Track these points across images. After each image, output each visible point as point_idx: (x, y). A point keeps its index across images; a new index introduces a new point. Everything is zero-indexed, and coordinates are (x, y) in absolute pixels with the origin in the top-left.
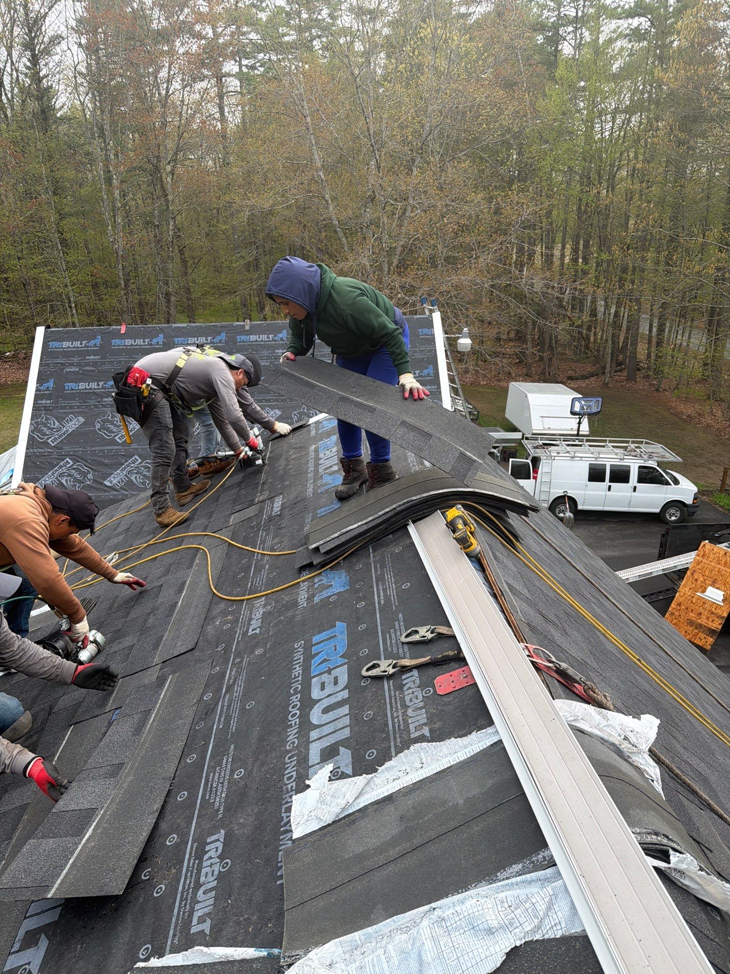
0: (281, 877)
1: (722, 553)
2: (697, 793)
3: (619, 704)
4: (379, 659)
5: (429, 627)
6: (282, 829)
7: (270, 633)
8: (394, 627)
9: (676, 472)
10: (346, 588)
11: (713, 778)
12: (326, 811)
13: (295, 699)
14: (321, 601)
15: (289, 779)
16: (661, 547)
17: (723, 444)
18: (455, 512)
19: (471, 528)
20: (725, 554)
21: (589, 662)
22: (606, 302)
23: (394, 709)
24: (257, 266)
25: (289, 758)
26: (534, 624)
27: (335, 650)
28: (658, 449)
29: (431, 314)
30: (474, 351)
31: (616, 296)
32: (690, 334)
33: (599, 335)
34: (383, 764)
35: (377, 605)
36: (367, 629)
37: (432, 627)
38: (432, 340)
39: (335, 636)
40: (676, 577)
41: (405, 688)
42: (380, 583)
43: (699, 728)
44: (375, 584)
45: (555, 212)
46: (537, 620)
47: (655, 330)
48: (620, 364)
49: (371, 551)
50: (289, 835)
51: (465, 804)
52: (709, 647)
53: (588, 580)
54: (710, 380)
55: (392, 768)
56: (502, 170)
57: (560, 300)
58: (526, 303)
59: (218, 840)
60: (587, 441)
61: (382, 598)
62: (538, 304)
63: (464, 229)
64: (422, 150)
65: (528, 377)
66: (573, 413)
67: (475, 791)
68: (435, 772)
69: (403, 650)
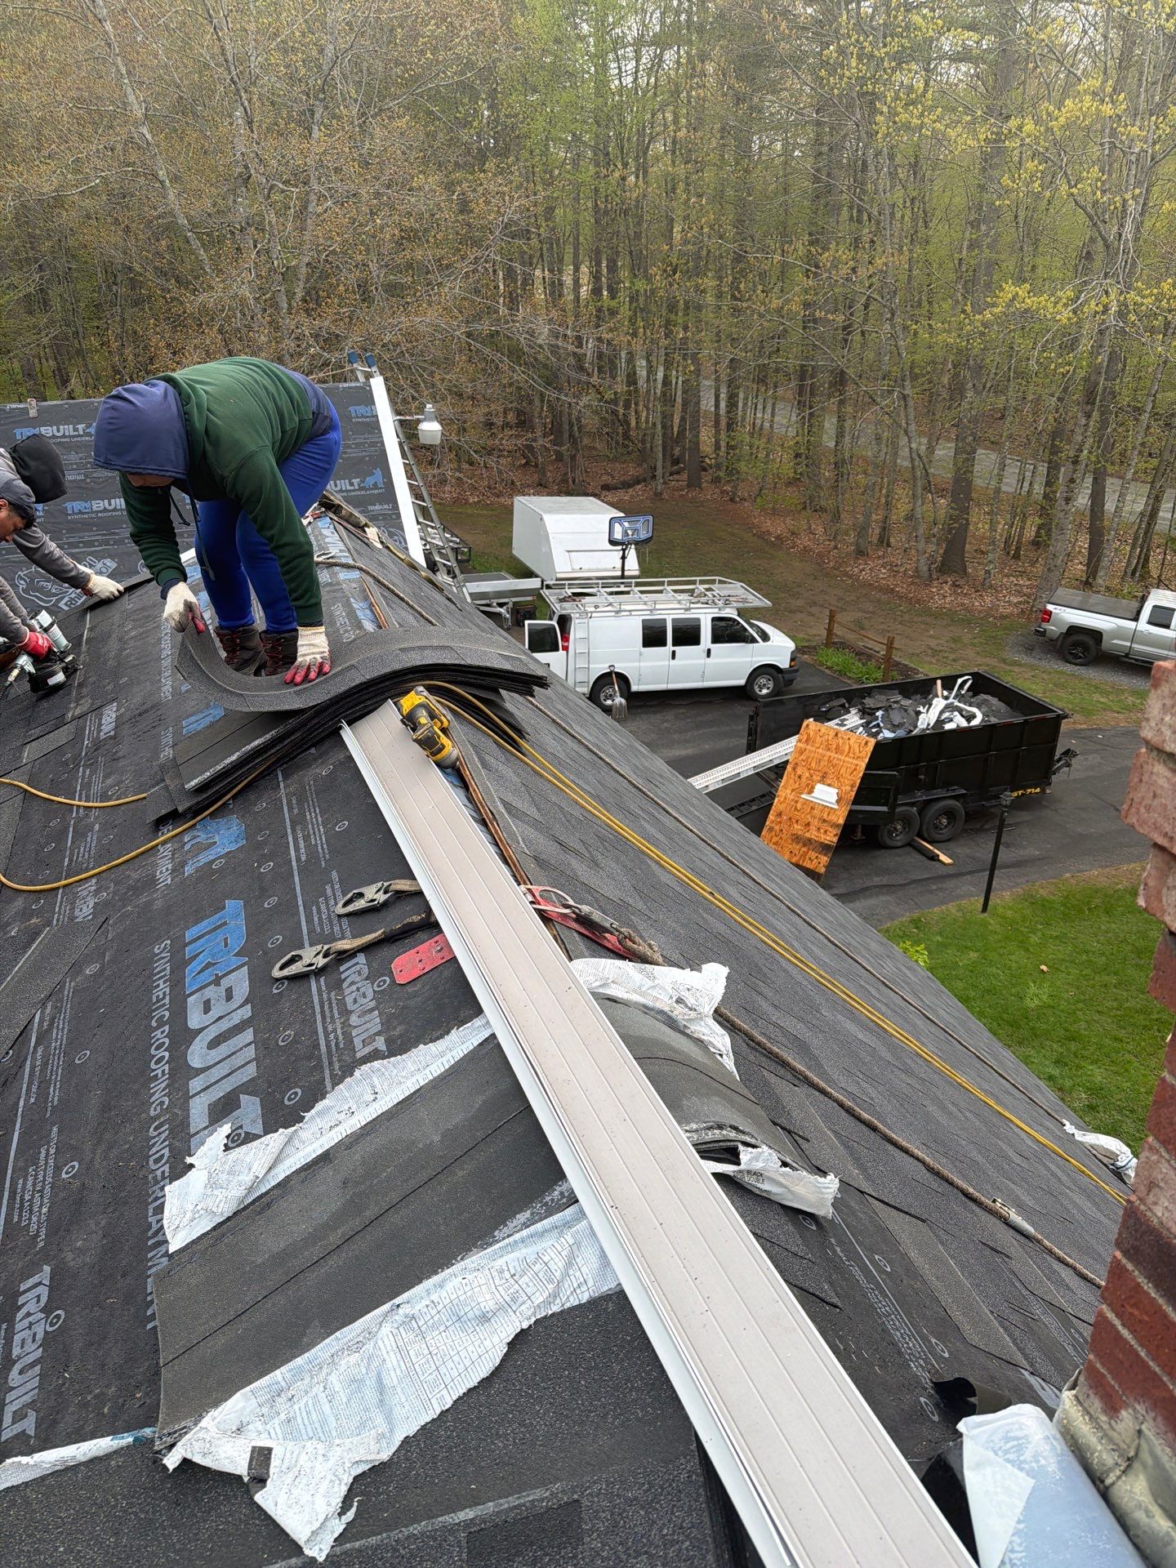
0: (153, 1317)
1: (832, 734)
2: (788, 1065)
3: (675, 956)
4: (301, 947)
5: (380, 884)
6: (150, 1243)
7: (110, 936)
8: (324, 894)
9: (765, 622)
10: (240, 845)
11: (815, 1042)
12: (220, 1197)
13: (161, 1035)
14: (196, 872)
15: (157, 1161)
16: (750, 734)
17: (827, 575)
18: (414, 699)
19: (442, 723)
20: (836, 735)
21: (631, 901)
22: (649, 362)
23: (329, 1020)
24: (45, 303)
25: (156, 1129)
26: (543, 856)
27: (226, 945)
28: (737, 589)
29: (367, 379)
30: (447, 446)
31: (662, 352)
32: (773, 409)
33: (646, 416)
34: (312, 1107)
35: (294, 863)
36: (279, 904)
37: (386, 884)
38: (374, 426)
39: (225, 923)
40: (773, 776)
41: (345, 985)
42: (298, 828)
43: (799, 978)
44: (289, 831)
45: (559, 212)
46: (550, 850)
47: (723, 405)
48: (676, 462)
49: (281, 779)
50: (163, 1249)
51: (442, 1141)
52: (823, 870)
53: (638, 788)
54: (805, 479)
55: (328, 1109)
56: (465, 136)
57: (579, 358)
58: (526, 364)
59: (40, 1283)
60: (638, 584)
61: (303, 851)
62: (545, 366)
63: (409, 237)
64: (325, 91)
65: (543, 487)
66: (613, 542)
67: (457, 1119)
68: (396, 1102)
69: (341, 926)
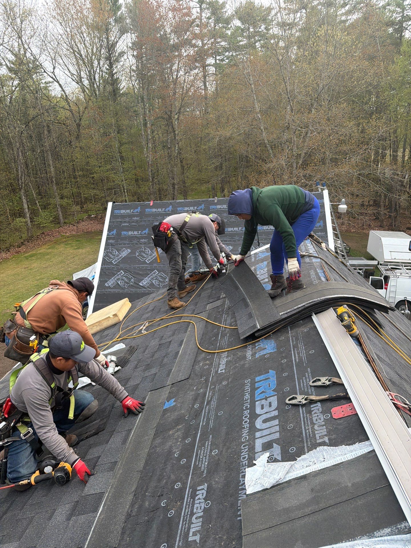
0: (240, 516)
4: (296, 394)
5: (327, 378)
6: (240, 488)
7: (231, 373)
8: (305, 376)
10: (274, 351)
12: (266, 481)
13: (246, 413)
14: (260, 357)
15: (244, 458)
18: (341, 310)
19: (353, 319)
23: (306, 425)
25: (244, 446)
26: (393, 380)
27: (269, 386)
29: (322, 191)
30: (348, 212)
34: (300, 457)
35: (294, 362)
36: (288, 375)
37: (329, 378)
39: (269, 378)
41: (313, 413)
42: (296, 349)
44: (292, 349)
45: (399, 130)
46: (395, 378)
49: (289, 330)
50: (244, 491)
51: (351, 486)
55: (305, 459)
56: (366, 107)
57: (402, 182)
58: (380, 184)
59: (203, 489)
61: (297, 358)
62: (388, 185)
63: (342, 142)
64: (318, 99)
65: (381, 227)
66: (410, 250)
67: (358, 480)
68: (332, 465)
69: (311, 390)
